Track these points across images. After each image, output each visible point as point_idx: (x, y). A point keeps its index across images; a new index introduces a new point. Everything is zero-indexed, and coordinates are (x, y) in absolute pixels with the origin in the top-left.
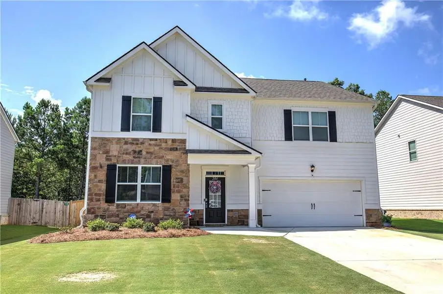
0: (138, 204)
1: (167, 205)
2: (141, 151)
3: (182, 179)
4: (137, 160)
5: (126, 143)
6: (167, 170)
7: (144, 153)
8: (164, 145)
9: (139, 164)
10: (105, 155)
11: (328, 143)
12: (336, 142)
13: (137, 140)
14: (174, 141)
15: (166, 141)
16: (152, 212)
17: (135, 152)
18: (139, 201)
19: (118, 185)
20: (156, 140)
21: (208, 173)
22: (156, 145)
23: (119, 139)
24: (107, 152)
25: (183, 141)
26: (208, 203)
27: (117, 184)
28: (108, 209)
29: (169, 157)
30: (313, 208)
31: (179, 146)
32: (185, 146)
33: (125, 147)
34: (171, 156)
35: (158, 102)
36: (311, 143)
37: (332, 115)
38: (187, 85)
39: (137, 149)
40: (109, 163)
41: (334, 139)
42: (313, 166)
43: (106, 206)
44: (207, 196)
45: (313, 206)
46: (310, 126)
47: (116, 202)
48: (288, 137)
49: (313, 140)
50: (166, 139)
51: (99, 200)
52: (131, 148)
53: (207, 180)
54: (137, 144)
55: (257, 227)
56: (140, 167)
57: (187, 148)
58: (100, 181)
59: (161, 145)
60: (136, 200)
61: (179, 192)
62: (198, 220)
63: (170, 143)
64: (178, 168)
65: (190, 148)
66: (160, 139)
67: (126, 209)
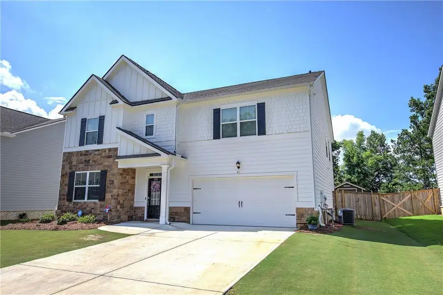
0: (85, 202)
1: (102, 203)
2: (89, 160)
3: (113, 181)
4: (86, 167)
5: (81, 155)
6: (104, 174)
7: (91, 161)
8: (103, 154)
9: (88, 170)
10: (69, 165)
11: (257, 138)
12: (265, 134)
13: (87, 151)
14: (110, 150)
15: (104, 150)
16: (93, 209)
17: (85, 161)
18: (86, 200)
19: (76, 188)
20: (99, 150)
21: (151, 175)
22: (98, 155)
23: (78, 152)
24: (70, 163)
25: (116, 150)
26: (149, 200)
27: (75, 186)
28: (69, 206)
29: (105, 163)
30: (241, 206)
31: (113, 153)
32: (117, 153)
33: (81, 157)
34: (107, 162)
35: (102, 119)
36: (239, 139)
37: (261, 107)
38: (118, 102)
39: (88, 159)
40: (70, 171)
41: (262, 131)
42: (238, 163)
43: (67, 203)
44: (149, 194)
45: (240, 204)
46: (238, 122)
47: (73, 201)
48: (216, 136)
49: (241, 136)
50: (105, 149)
51: (64, 199)
52: (83, 158)
53: (151, 181)
54: (87, 155)
55: (166, 224)
56: (88, 173)
57: (118, 155)
58: (65, 185)
59: (101, 154)
60: (84, 199)
61: (111, 192)
62: (140, 215)
63: (107, 151)
64: (111, 172)
65: (121, 155)
66: (101, 150)
67: (78, 207)
